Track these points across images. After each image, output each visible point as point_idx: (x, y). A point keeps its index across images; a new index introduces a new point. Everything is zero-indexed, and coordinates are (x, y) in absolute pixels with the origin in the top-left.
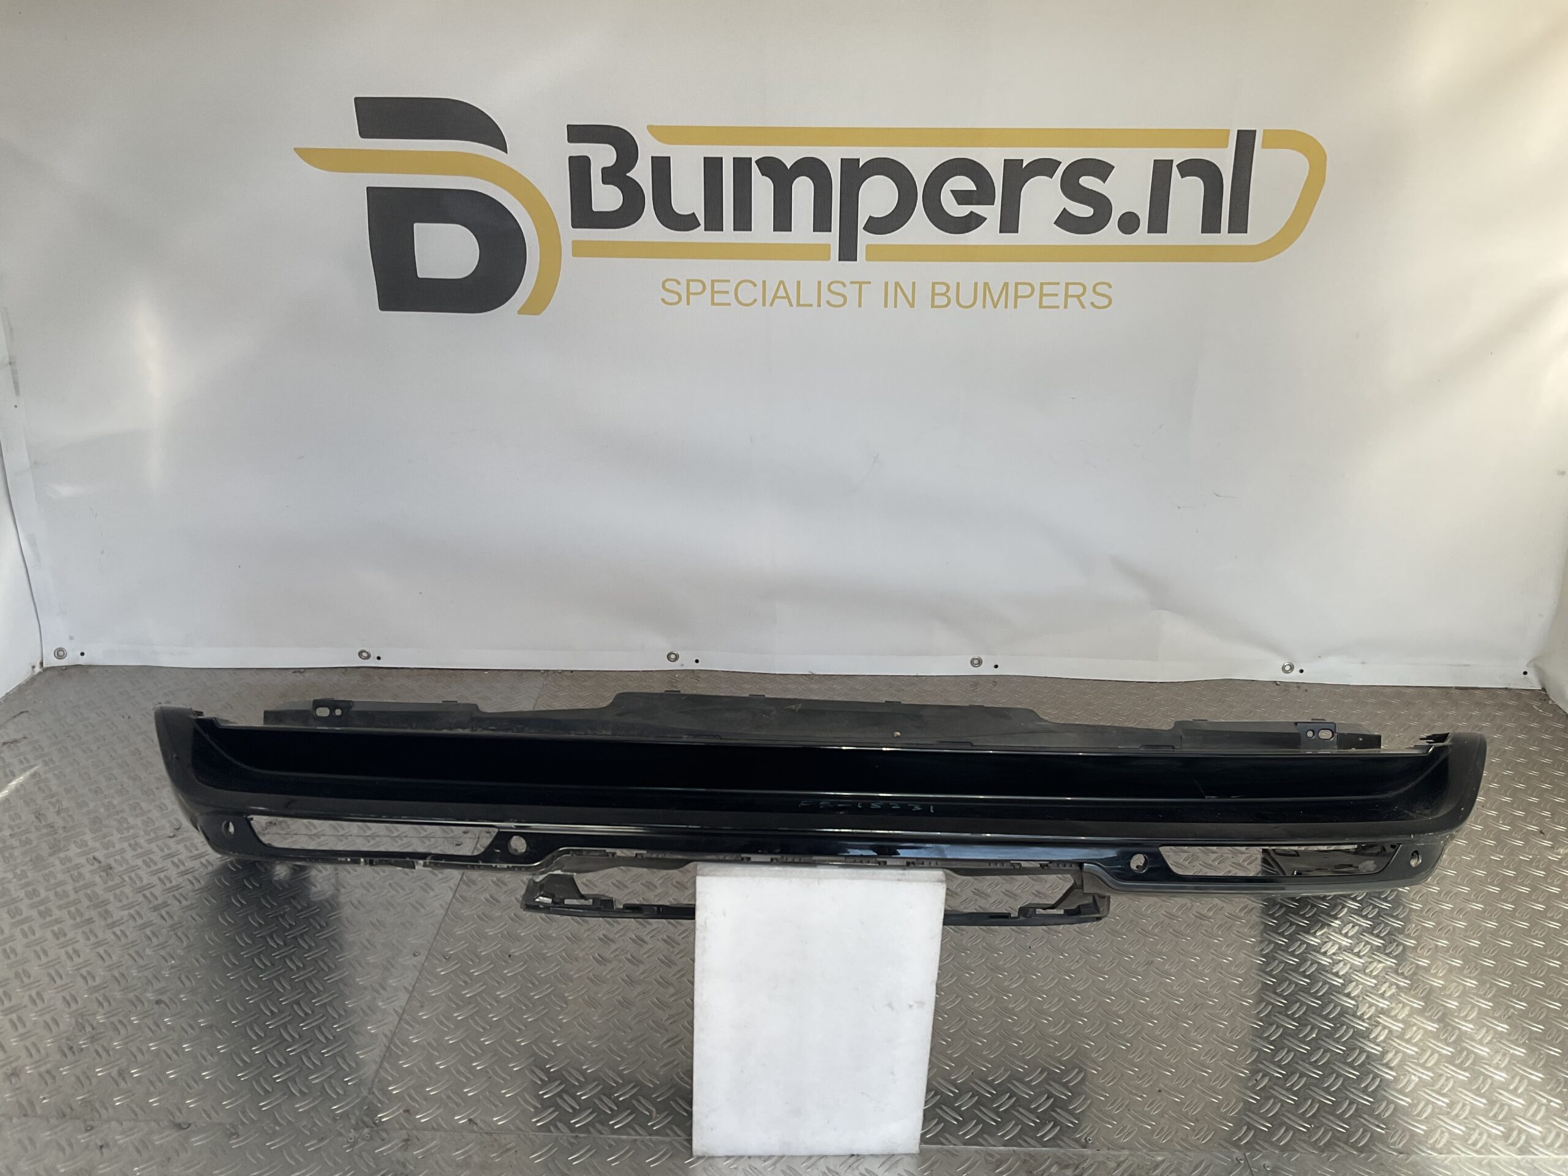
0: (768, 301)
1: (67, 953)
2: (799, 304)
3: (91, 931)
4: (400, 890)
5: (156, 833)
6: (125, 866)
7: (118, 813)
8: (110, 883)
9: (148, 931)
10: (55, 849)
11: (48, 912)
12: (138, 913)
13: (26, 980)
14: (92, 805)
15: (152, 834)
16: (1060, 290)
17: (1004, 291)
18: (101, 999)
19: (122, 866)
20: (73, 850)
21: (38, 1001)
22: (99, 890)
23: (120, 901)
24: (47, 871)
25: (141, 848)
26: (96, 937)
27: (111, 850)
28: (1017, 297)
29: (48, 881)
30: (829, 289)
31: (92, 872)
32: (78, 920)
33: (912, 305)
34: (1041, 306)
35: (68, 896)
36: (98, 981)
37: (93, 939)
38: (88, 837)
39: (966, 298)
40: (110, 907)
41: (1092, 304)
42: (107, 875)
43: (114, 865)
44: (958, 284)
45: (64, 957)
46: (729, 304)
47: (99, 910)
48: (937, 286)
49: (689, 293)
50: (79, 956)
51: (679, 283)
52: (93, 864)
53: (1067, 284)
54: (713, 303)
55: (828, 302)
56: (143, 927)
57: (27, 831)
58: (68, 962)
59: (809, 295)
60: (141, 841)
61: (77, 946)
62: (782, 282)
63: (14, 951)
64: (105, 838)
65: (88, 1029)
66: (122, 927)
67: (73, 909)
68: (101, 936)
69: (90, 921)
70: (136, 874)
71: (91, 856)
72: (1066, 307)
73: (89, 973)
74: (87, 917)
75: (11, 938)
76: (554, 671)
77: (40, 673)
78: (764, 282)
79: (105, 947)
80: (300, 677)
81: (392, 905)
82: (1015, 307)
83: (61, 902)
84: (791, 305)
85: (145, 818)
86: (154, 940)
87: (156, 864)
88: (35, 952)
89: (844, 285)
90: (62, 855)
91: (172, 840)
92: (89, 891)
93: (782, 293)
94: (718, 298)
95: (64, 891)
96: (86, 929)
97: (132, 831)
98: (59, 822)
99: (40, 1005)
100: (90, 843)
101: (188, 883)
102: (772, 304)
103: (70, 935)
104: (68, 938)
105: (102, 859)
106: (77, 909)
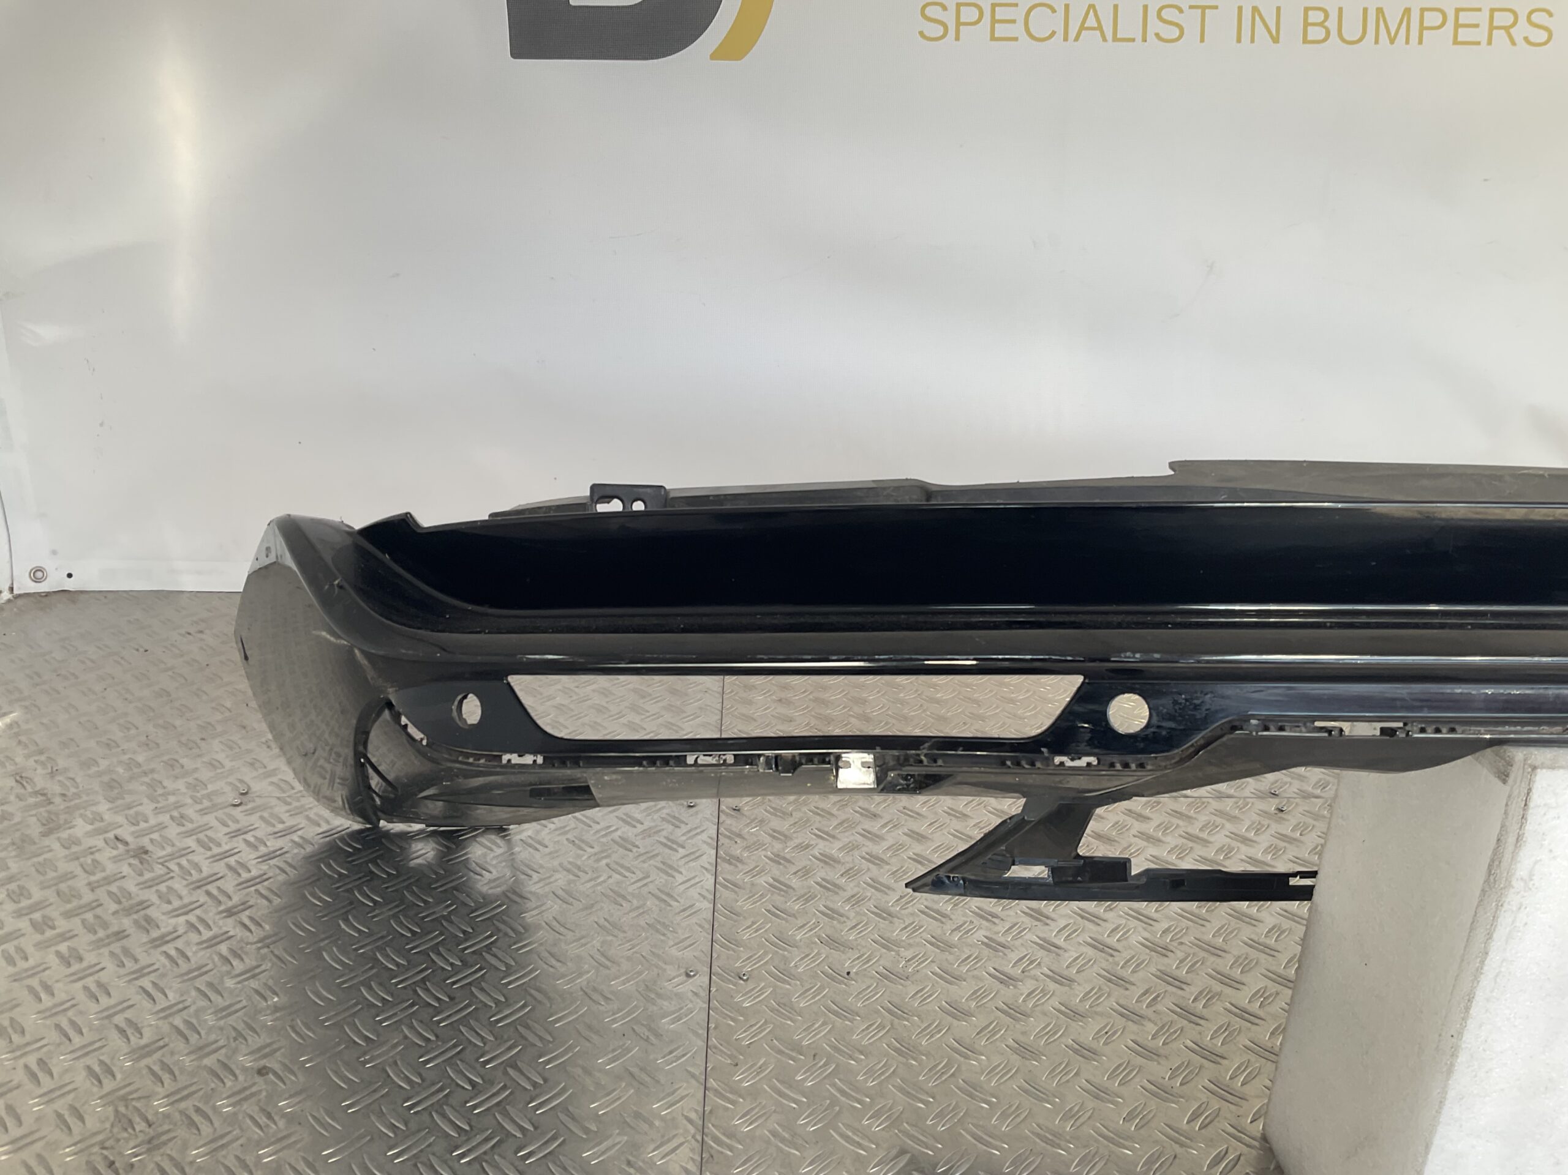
0: (1072, 34)
1: (86, 988)
2: (1115, 39)
3: (126, 952)
4: (627, 874)
5: (211, 800)
6: (169, 850)
7: (145, 773)
8: (148, 876)
9: (223, 948)
10: (50, 827)
11: (47, 923)
12: (201, 920)
13: (16, 1038)
14: (104, 764)
15: (204, 801)
16: (1483, 18)
17: (1405, 23)
18: (156, 1068)
19: (163, 848)
20: (81, 828)
21: (41, 1075)
22: (131, 885)
23: (169, 902)
24: (41, 859)
25: (192, 821)
26: (136, 961)
27: (143, 825)
28: (1422, 28)
29: (44, 874)
30: (1159, 17)
31: (116, 860)
32: (101, 934)
33: (1276, 40)
34: (1456, 42)
35: (80, 897)
36: (148, 1036)
37: (130, 965)
38: (103, 807)
39: (1352, 31)
40: (153, 912)
41: (1526, 39)
42: (141, 863)
43: (150, 848)
44: (1340, 9)
45: (81, 997)
46: (1016, 39)
47: (135, 916)
48: (1310, 13)
49: (959, 24)
50: (109, 994)
51: (945, 8)
52: (115, 848)
53: (1492, 11)
54: (993, 38)
55: (1157, 35)
56: (212, 943)
58: (93, 1007)
59: (1130, 26)
60: (190, 812)
61: (103, 976)
62: (1092, 7)
64: (130, 808)
65: (140, 1126)
66: (179, 943)
67: (89, 916)
68: (144, 960)
69: (120, 935)
70: (188, 860)
71: (111, 835)
72: (1490, 43)
73: (129, 1021)
74: (115, 928)
77: (10, 600)
78: (1067, 6)
79: (152, 977)
81: (624, 897)
82: (1420, 42)
83: (69, 906)
84: (1105, 39)
85: (190, 780)
86: (235, 962)
87: (219, 845)
88: (31, 989)
89: (1181, 11)
90: (64, 835)
91: (240, 809)
92: (113, 888)
93: (1091, 22)
94: (1001, 30)
95: (71, 888)
96: (116, 947)
97: (172, 799)
98: (54, 788)
99: (47, 1083)
100: (107, 817)
101: (278, 871)
102: (1077, 39)
103: (90, 958)
104: (85, 964)
105: (129, 839)
106: (97, 917)
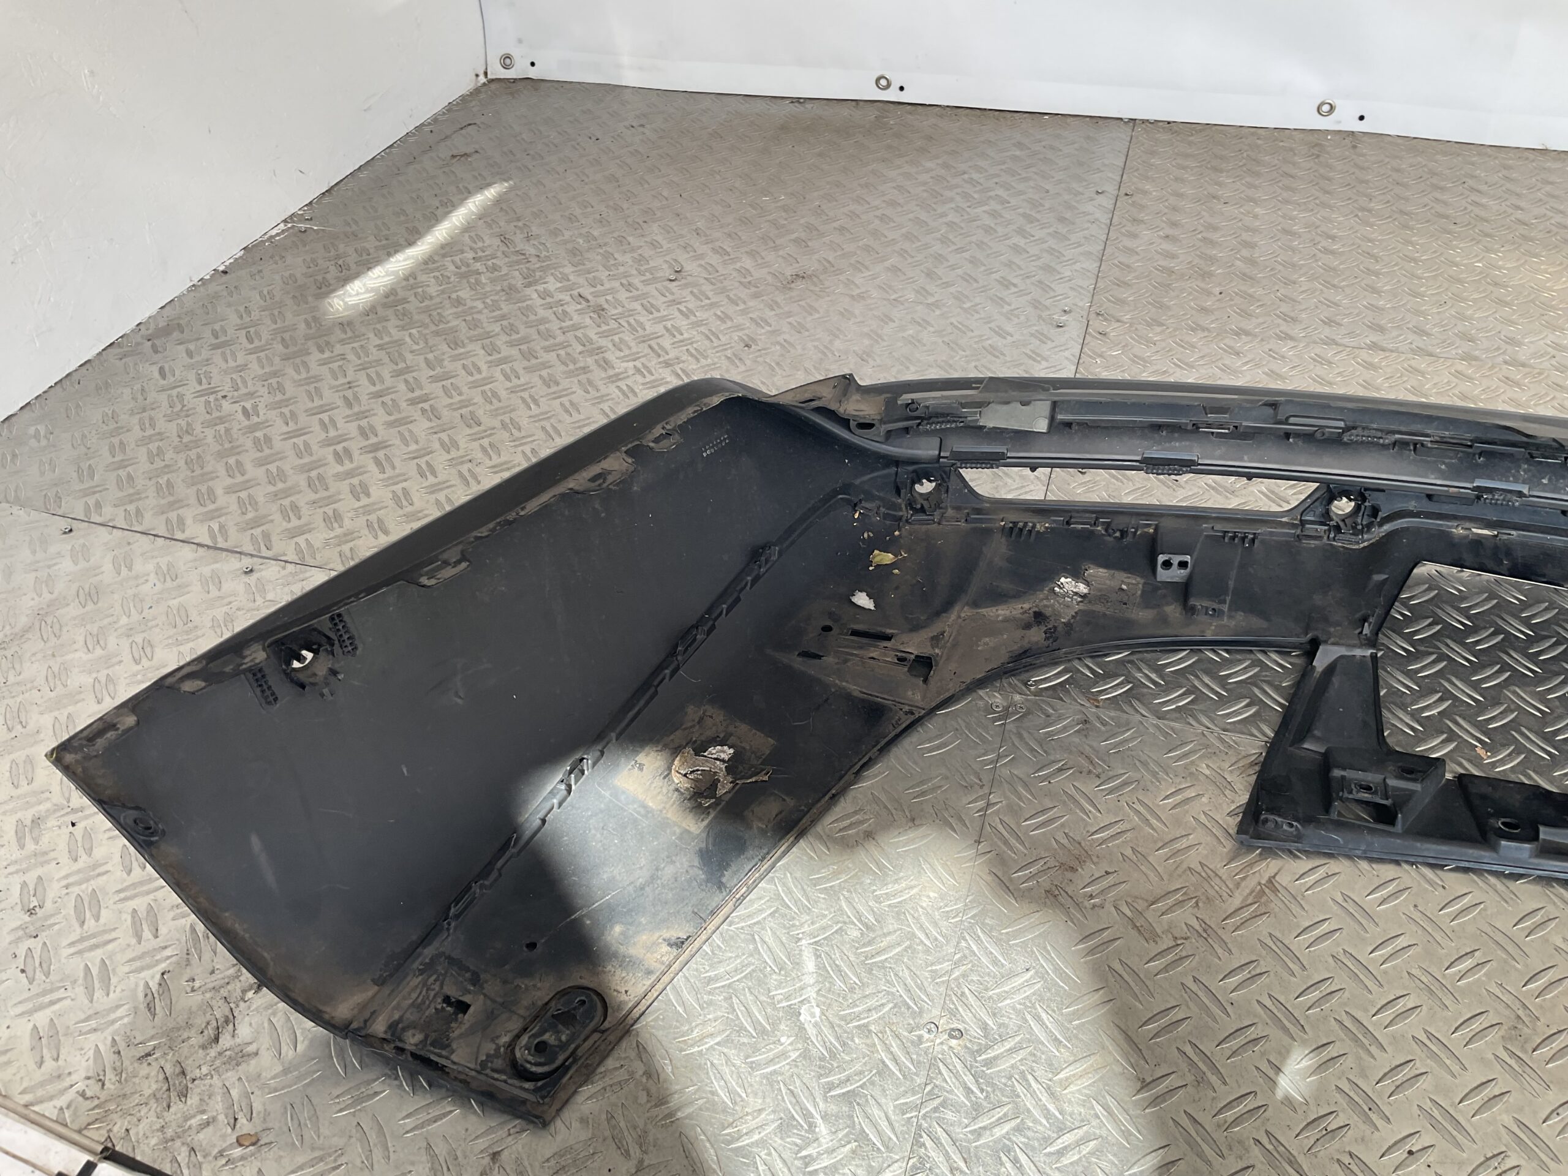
1: (562, 404)
3: (590, 382)
5: (652, 274)
6: (620, 310)
7: (600, 246)
8: (604, 328)
10: (530, 281)
11: (532, 354)
14: (567, 234)
15: (647, 274)
19: (616, 308)
20: (552, 285)
22: (592, 334)
23: (621, 350)
24: (524, 304)
25: (637, 289)
26: (598, 390)
27: (599, 287)
29: (527, 316)
31: (580, 312)
32: (572, 367)
35: (555, 337)
37: (594, 393)
38: (568, 269)
40: (610, 356)
42: (599, 317)
43: (606, 306)
47: (596, 357)
52: (579, 303)
57: (493, 256)
60: (636, 281)
63: (495, 394)
64: (589, 273)
66: (629, 382)
67: (562, 352)
69: (585, 370)
70: (635, 320)
71: (575, 293)
74: (581, 364)
75: (490, 380)
76: (1143, 121)
77: (484, 84)
79: (610, 403)
80: (796, 109)
83: (547, 343)
85: (635, 255)
87: (659, 311)
88: (523, 400)
90: (540, 288)
91: (674, 284)
92: (579, 334)
95: (547, 330)
96: (583, 378)
97: (622, 269)
98: (531, 251)
100: (572, 278)
103: (564, 383)
104: (560, 387)
105: (590, 297)
106: (568, 354)
